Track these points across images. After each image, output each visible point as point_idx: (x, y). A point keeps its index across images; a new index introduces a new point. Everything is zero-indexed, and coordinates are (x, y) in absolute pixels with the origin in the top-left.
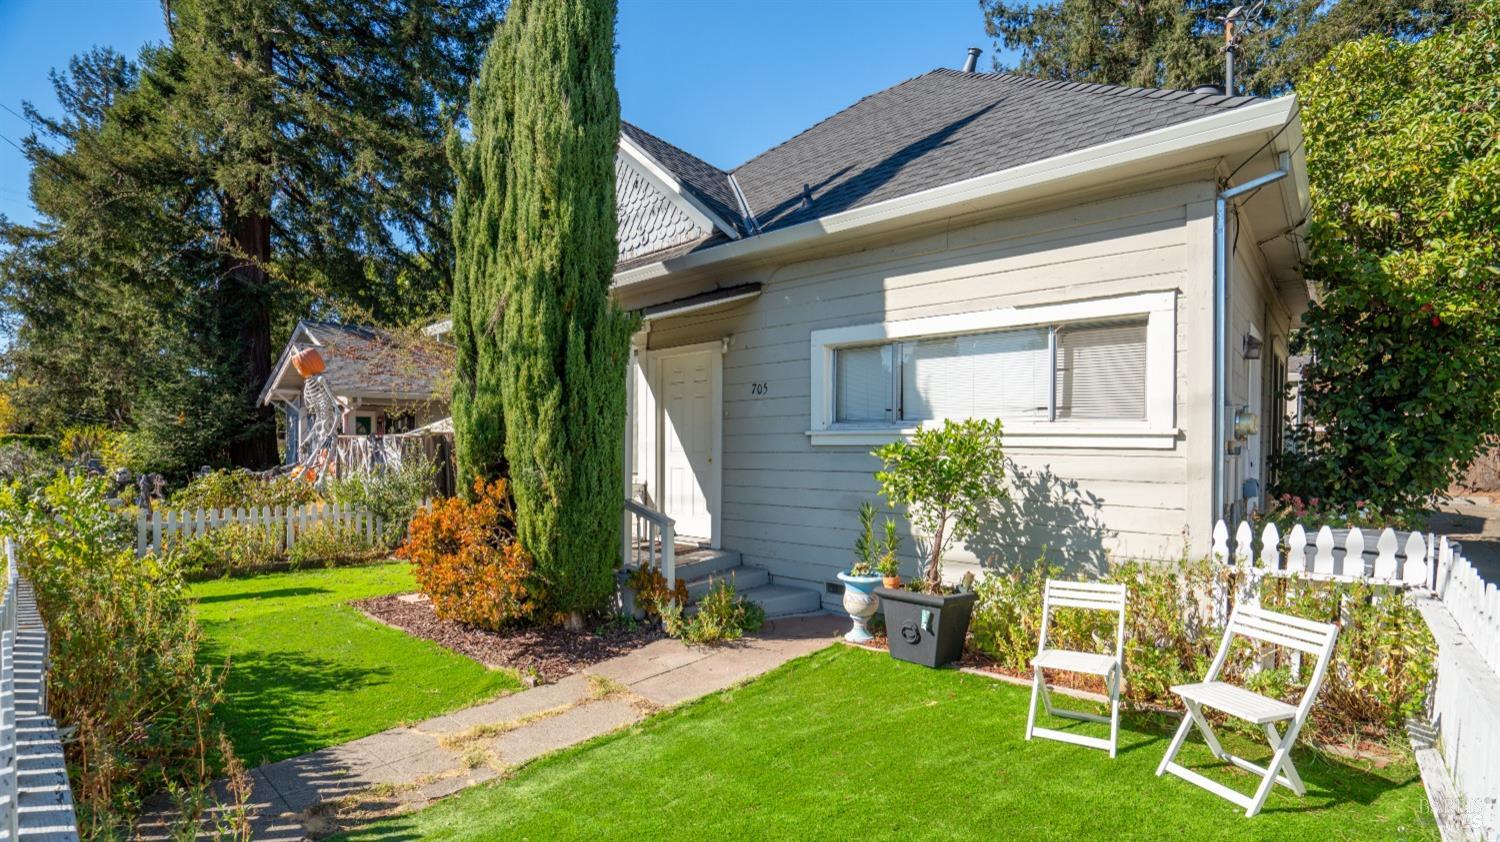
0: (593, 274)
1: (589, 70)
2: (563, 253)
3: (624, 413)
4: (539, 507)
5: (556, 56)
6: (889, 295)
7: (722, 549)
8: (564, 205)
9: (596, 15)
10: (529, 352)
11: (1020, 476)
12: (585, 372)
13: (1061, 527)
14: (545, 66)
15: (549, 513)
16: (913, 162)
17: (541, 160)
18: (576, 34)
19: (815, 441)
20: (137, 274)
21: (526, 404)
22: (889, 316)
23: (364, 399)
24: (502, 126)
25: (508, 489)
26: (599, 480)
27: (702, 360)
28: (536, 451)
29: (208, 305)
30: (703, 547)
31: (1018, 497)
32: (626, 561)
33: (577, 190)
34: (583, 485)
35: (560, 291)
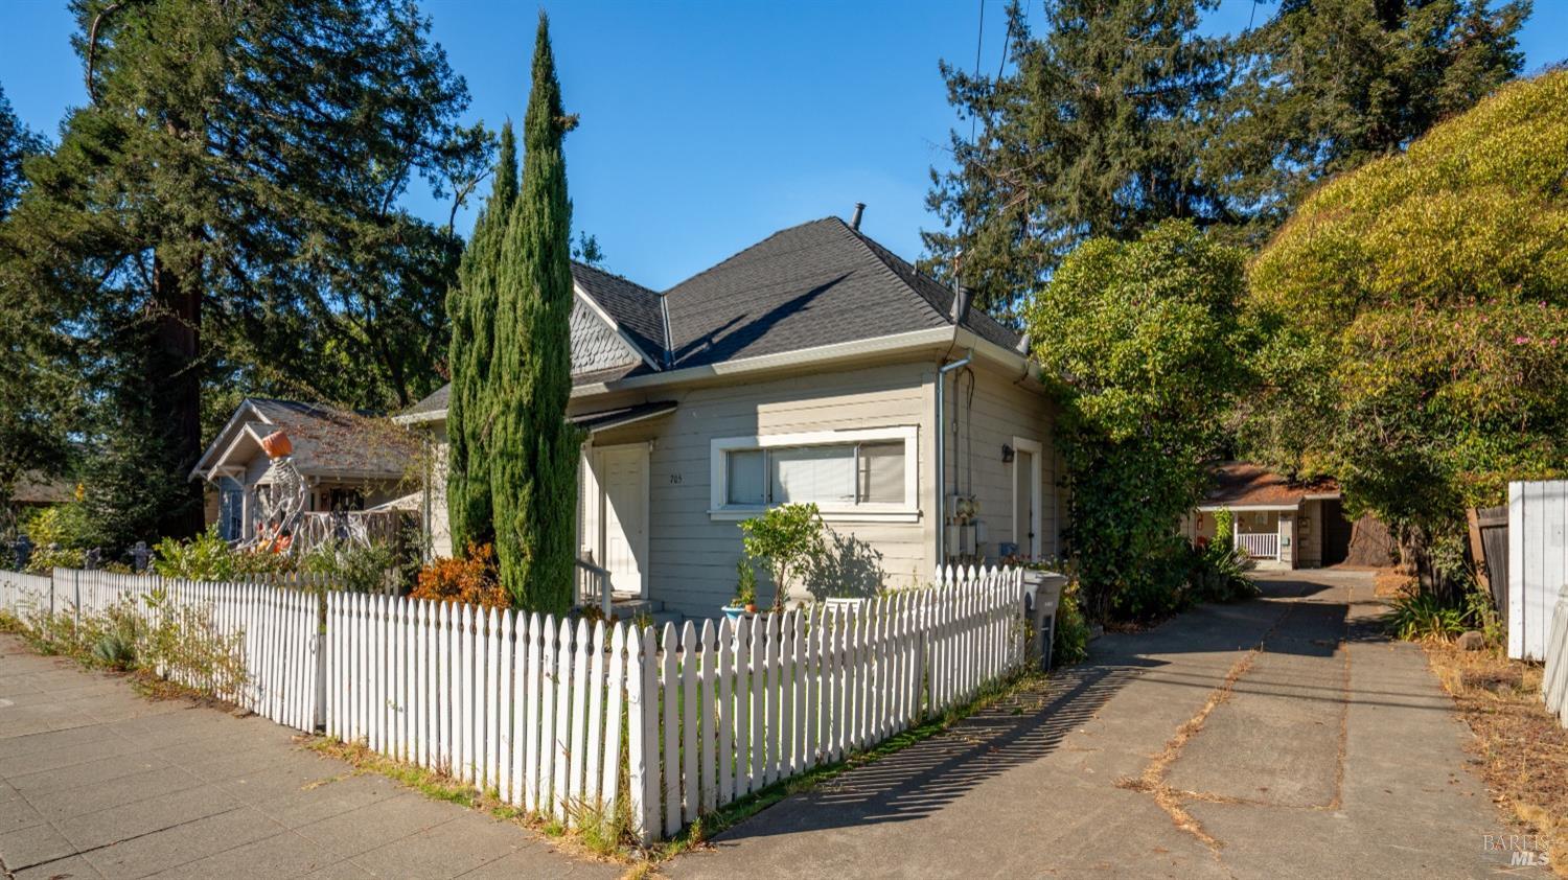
0: (554, 403)
1: (553, 263)
2: (535, 389)
3: (576, 498)
4: (518, 561)
5: (530, 254)
6: (760, 416)
7: (649, 599)
8: (535, 359)
9: (558, 224)
10: (512, 457)
11: (838, 540)
12: (550, 470)
13: (860, 572)
14: (522, 261)
15: (524, 566)
16: (782, 321)
17: (520, 327)
18: (544, 238)
19: (713, 518)
20: (66, 346)
21: (510, 491)
22: (761, 431)
23: (322, 478)
24: (488, 290)
25: (493, 551)
26: (559, 543)
27: (634, 456)
28: (517, 523)
29: (143, 378)
30: (634, 598)
31: (837, 554)
32: (577, 603)
33: (545, 348)
34: (549, 546)
35: (533, 416)
